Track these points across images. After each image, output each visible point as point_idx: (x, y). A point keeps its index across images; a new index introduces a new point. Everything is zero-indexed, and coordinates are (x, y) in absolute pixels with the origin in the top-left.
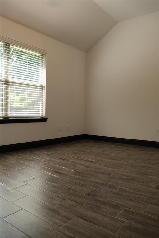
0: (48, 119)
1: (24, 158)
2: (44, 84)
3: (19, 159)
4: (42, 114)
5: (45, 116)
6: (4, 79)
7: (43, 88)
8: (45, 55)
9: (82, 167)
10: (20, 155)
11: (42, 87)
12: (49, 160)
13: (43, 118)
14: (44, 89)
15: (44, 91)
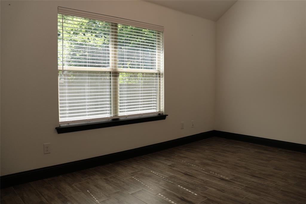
0: (168, 115)
1: (139, 173)
2: (162, 70)
3: (133, 174)
4: (160, 109)
5: (164, 111)
6: (112, 69)
7: (161, 76)
8: (162, 32)
9: (214, 190)
10: (135, 166)
11: (159, 74)
12: (171, 177)
13: (161, 114)
14: (163, 77)
15: (162, 80)
